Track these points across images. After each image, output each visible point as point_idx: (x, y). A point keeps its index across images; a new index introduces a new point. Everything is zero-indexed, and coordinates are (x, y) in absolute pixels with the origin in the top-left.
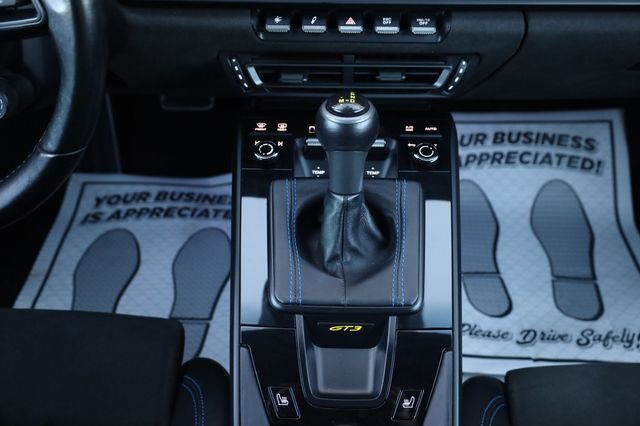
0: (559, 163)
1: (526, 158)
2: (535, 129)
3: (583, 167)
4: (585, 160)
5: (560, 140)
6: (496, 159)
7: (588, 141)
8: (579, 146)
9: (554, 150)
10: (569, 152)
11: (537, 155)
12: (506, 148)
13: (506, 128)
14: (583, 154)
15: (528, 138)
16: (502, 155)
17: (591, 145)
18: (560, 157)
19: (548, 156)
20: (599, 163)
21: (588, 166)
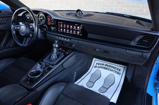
0: (114, 72)
1: (109, 69)
2: (112, 65)
3: (117, 73)
4: (118, 72)
5: (115, 68)
6: (104, 68)
7: (119, 69)
8: (118, 70)
9: (114, 69)
10: (116, 70)
11: (111, 69)
12: (106, 67)
13: (107, 64)
14: (118, 71)
15: (110, 66)
16: (105, 68)
17: (120, 70)
18: (114, 70)
19: (112, 70)
20: (120, 73)
21: (118, 73)
